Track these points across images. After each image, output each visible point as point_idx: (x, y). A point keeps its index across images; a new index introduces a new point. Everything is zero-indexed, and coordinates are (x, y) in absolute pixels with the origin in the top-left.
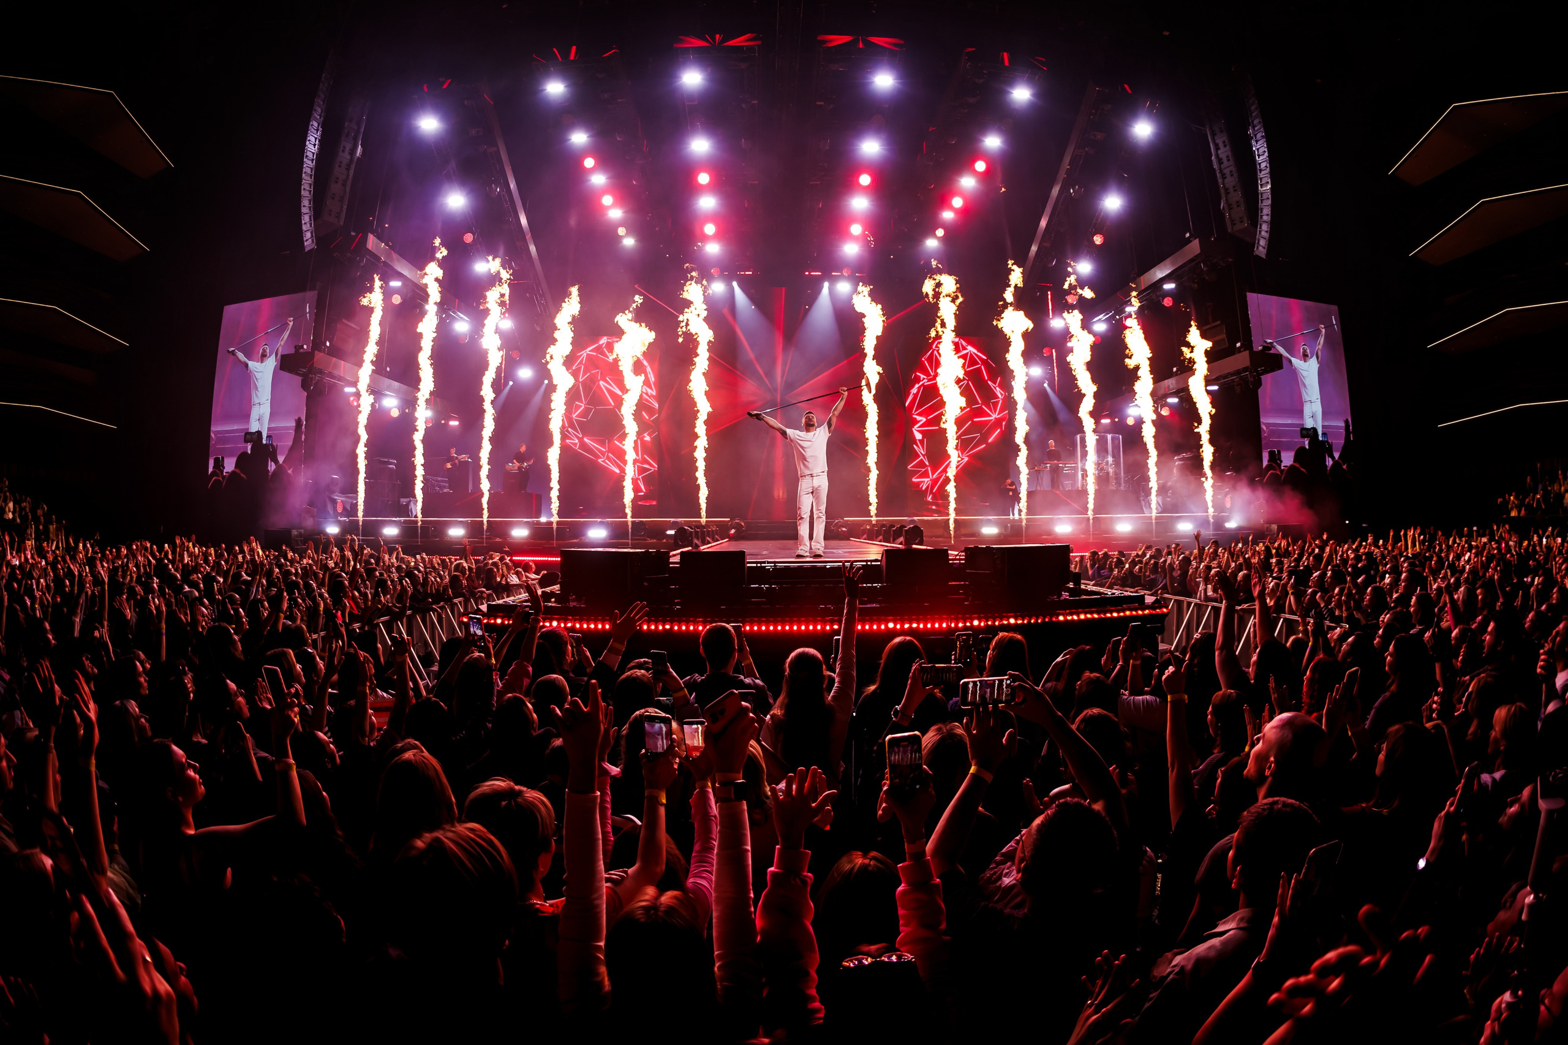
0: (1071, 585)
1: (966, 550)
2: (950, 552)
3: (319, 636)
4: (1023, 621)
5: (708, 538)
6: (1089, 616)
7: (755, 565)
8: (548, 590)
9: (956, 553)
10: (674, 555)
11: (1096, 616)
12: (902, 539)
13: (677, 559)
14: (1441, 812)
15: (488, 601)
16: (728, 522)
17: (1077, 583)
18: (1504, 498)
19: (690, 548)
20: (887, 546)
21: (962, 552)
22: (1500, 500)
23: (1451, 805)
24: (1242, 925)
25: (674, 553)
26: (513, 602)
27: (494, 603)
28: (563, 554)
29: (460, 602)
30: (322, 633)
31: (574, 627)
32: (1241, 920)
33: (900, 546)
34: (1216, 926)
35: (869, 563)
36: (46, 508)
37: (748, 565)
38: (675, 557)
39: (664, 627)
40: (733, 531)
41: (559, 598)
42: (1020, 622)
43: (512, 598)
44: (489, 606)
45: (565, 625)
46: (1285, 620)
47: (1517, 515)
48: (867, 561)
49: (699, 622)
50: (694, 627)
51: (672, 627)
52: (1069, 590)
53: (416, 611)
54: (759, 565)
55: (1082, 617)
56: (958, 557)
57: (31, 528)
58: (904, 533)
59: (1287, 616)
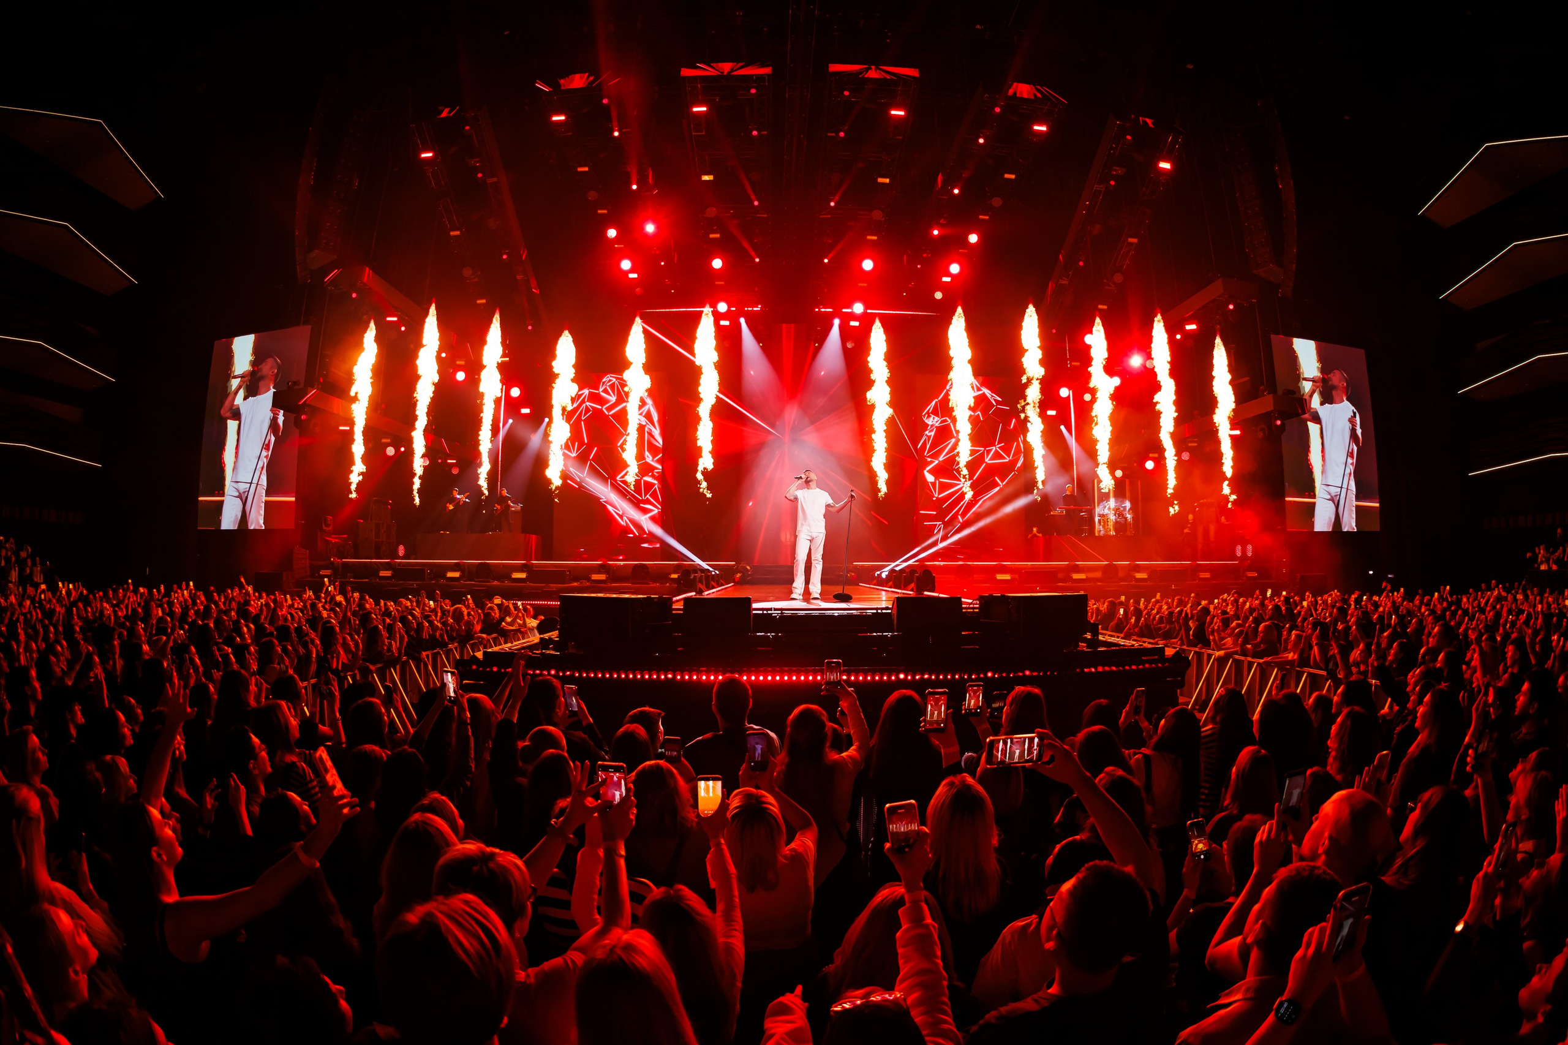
0: (1088, 636)
1: (981, 598)
2: (963, 600)
3: (309, 683)
4: (1039, 673)
5: (712, 583)
6: (1107, 668)
7: (761, 612)
8: (546, 636)
9: (970, 601)
10: (677, 601)
11: (1114, 668)
12: (913, 585)
13: (680, 606)
14: (1478, 873)
15: (485, 647)
16: (734, 566)
17: (1095, 633)
18: (1533, 552)
19: (694, 593)
20: (898, 593)
21: (976, 600)
22: (1529, 555)
23: (1489, 864)
24: (1249, 995)
25: (678, 598)
26: (510, 649)
27: (490, 650)
28: (563, 600)
29: (456, 648)
30: (313, 681)
31: (573, 675)
32: (1248, 990)
33: (911, 593)
34: (1218, 998)
35: (879, 611)
36: (30, 550)
37: (754, 612)
38: (678, 602)
39: (666, 676)
40: (738, 575)
41: (557, 646)
42: (1035, 674)
43: (509, 645)
44: (485, 653)
45: (564, 673)
46: (1309, 674)
47: (1547, 568)
48: (877, 609)
49: (702, 671)
50: (697, 677)
51: (674, 677)
52: (1086, 640)
53: (410, 657)
54: (765, 612)
55: (1100, 669)
56: (971, 606)
57: (15, 570)
58: (915, 580)
59: (1311, 670)
